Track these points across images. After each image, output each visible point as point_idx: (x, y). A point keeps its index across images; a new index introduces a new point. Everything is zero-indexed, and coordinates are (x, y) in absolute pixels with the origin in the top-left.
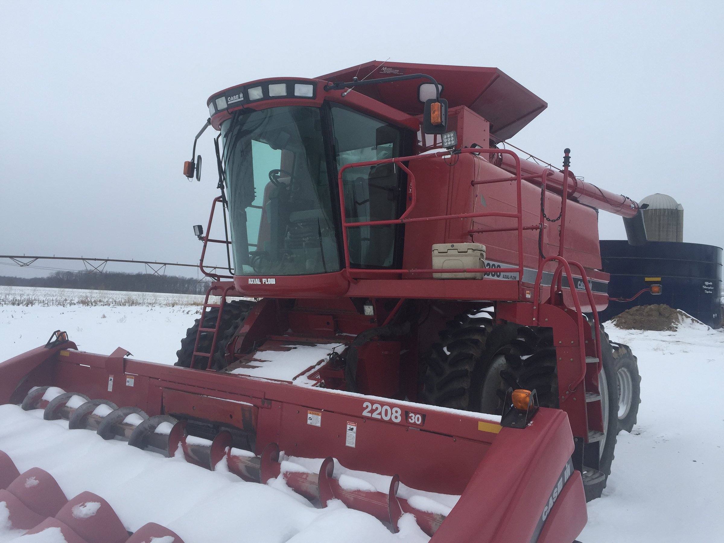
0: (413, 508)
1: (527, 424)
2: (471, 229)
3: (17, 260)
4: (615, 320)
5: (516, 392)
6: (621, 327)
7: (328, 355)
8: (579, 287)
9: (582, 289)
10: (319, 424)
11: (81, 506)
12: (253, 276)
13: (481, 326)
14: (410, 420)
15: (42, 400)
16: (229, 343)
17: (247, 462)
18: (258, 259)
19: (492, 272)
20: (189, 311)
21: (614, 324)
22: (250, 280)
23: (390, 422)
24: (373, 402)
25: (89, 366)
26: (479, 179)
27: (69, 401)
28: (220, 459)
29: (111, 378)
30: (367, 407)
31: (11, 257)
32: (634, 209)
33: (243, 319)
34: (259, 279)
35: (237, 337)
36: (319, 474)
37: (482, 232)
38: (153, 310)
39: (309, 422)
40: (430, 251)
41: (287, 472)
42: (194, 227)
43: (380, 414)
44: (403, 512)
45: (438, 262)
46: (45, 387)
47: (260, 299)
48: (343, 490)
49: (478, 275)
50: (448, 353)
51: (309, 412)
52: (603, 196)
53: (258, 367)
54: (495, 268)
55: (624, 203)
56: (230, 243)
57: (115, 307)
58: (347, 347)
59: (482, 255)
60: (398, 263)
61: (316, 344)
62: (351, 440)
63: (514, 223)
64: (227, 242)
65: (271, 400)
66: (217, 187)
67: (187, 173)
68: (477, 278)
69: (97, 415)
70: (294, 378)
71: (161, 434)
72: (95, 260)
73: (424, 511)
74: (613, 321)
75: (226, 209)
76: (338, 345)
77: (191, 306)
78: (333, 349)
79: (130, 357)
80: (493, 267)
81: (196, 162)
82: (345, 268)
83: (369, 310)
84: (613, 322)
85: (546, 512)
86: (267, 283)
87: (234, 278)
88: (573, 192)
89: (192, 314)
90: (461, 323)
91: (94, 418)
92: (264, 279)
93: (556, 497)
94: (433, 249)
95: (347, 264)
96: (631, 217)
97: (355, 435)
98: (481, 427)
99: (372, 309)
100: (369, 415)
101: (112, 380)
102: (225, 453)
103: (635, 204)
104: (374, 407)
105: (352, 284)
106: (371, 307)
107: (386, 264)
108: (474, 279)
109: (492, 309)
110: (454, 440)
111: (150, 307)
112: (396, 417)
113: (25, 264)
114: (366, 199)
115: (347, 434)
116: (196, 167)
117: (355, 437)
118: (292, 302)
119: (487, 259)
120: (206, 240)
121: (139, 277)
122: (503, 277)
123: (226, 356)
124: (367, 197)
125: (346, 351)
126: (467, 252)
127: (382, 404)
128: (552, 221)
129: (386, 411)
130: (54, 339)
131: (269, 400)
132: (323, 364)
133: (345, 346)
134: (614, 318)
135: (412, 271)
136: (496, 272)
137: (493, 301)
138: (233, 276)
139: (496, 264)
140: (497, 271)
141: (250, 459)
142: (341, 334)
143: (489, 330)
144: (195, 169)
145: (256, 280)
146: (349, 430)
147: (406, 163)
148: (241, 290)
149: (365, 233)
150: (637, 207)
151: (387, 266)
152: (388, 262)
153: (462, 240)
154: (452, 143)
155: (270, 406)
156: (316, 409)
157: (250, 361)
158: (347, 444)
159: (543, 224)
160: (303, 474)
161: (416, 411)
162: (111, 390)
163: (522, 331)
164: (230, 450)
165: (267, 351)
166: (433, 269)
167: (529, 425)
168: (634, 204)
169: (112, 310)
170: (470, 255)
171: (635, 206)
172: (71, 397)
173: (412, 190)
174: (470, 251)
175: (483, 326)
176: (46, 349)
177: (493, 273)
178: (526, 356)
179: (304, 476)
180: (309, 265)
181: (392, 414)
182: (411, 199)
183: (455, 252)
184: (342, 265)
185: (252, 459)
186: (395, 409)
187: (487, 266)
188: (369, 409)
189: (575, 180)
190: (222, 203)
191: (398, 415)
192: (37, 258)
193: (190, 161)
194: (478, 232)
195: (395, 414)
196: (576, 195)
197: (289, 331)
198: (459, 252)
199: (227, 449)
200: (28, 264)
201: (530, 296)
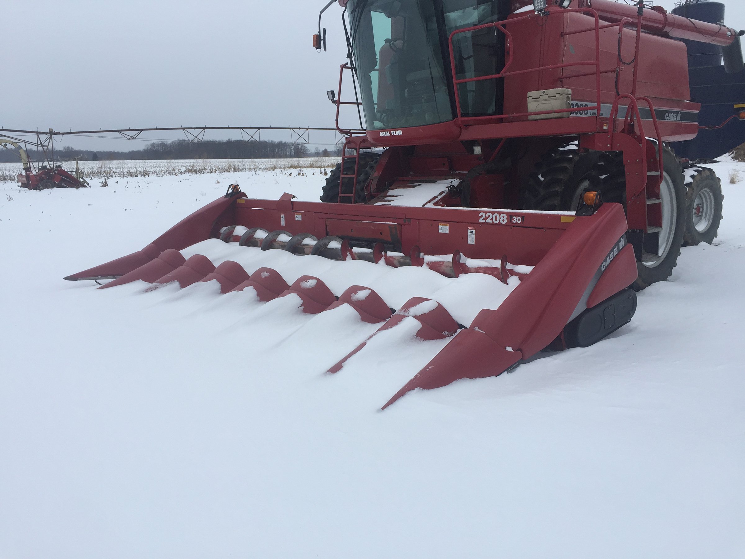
0: (517, 273)
1: (593, 213)
2: (561, 75)
3: (124, 134)
4: (733, 153)
5: (587, 193)
6: (739, 160)
7: (447, 188)
8: (666, 118)
9: (669, 120)
10: (447, 232)
11: (305, 282)
12: (384, 130)
13: (569, 156)
14: (513, 221)
15: (233, 235)
16: (366, 185)
17: (399, 259)
18: (385, 116)
19: (580, 110)
20: (291, 173)
21: (732, 157)
22: (381, 133)
23: (499, 224)
24: (486, 212)
25: (263, 209)
26: (568, 30)
27: (255, 234)
28: (380, 259)
29: (283, 216)
30: (482, 216)
31: (118, 131)
32: (730, 36)
33: (372, 167)
34: (388, 132)
35: (371, 180)
36: (452, 261)
37: (570, 77)
38: (257, 174)
39: (440, 231)
40: (525, 98)
41: (429, 262)
42: (327, 92)
43: (492, 219)
44: (510, 276)
45: (532, 106)
46: (234, 226)
47: (387, 148)
48: (469, 268)
49: (565, 114)
50: (542, 179)
51: (440, 224)
52: (696, 27)
53: (393, 200)
54: (583, 107)
55: (720, 32)
56: (361, 104)
57: (222, 174)
58: (461, 180)
59: (568, 98)
60: (500, 109)
61: (436, 181)
62: (471, 239)
63: (593, 69)
64: (358, 104)
65: (411, 219)
66: (347, 57)
67: (316, 45)
68: (564, 117)
69: (280, 241)
70: (423, 205)
71: (333, 249)
72: (194, 128)
73: (524, 273)
74: (730, 153)
75: (355, 76)
76: (454, 180)
77: (290, 169)
78: (450, 183)
79: (294, 200)
80: (581, 107)
81: (322, 34)
82: (457, 117)
83: (477, 150)
84: (731, 155)
85: (604, 266)
86: (395, 134)
87: (366, 133)
88: (664, 27)
89: (295, 176)
90: (553, 155)
91: (278, 243)
92: (393, 131)
93: (612, 258)
94: (528, 96)
95: (459, 114)
96: (727, 45)
97: (474, 236)
98: (563, 220)
99: (480, 149)
100: (484, 221)
101: (284, 217)
102: (383, 256)
103: (732, 31)
104: (487, 216)
105: (463, 130)
106: (479, 148)
107: (489, 112)
108: (561, 118)
109: (577, 142)
110: (545, 230)
111: (253, 173)
112: (503, 221)
113: (132, 137)
114: (470, 55)
115: (468, 236)
116: (322, 39)
117: (474, 237)
118: (412, 148)
119: (573, 100)
120: (338, 103)
121: (230, 143)
122: (591, 115)
123: (366, 194)
124: (471, 53)
125: (460, 183)
126: (555, 96)
127: (493, 213)
128: (627, 64)
129: (496, 217)
130: (230, 191)
131: (409, 219)
132: (444, 194)
133: (460, 180)
134: (732, 151)
135: (512, 115)
136: (583, 110)
137: (577, 134)
138: (365, 131)
139: (584, 103)
140: (585, 109)
141: (401, 257)
142: (454, 172)
143: (576, 158)
144: (322, 41)
145: (386, 132)
146: (470, 233)
147: (504, 26)
148: (373, 142)
149: (471, 86)
150: (734, 34)
151: (490, 113)
152: (492, 109)
153: (553, 86)
154: (542, 7)
155: (410, 223)
156: (444, 222)
157: (386, 197)
158: (469, 243)
159: (620, 67)
160: (440, 262)
161: (517, 215)
162: (284, 225)
163: (602, 157)
164: (386, 253)
165: (398, 189)
166: (529, 112)
167: (595, 213)
168: (730, 32)
169: (220, 176)
170: (558, 99)
171: (731, 34)
172: (256, 231)
173: (509, 45)
174: (558, 96)
175: (571, 156)
176: (226, 199)
177: (581, 112)
178: (604, 176)
179: (441, 263)
180: (428, 118)
181: (500, 218)
182: (508, 53)
183: (546, 97)
184: (455, 115)
185: (402, 257)
186: (502, 215)
187: (576, 106)
188: (484, 217)
189: (666, 15)
190: (351, 69)
191: (505, 219)
192: (142, 130)
193: (317, 34)
194: (566, 78)
195: (502, 218)
196: (667, 29)
197: (411, 173)
198: (549, 97)
199: (383, 253)
200: (134, 137)
201: (607, 128)
